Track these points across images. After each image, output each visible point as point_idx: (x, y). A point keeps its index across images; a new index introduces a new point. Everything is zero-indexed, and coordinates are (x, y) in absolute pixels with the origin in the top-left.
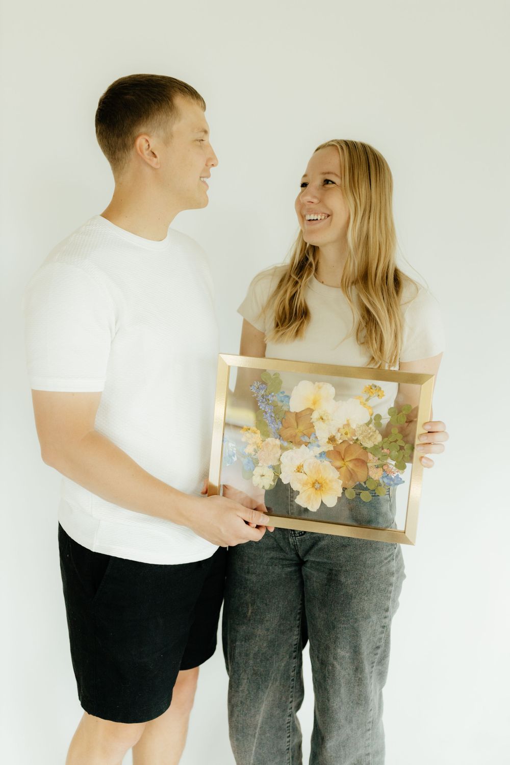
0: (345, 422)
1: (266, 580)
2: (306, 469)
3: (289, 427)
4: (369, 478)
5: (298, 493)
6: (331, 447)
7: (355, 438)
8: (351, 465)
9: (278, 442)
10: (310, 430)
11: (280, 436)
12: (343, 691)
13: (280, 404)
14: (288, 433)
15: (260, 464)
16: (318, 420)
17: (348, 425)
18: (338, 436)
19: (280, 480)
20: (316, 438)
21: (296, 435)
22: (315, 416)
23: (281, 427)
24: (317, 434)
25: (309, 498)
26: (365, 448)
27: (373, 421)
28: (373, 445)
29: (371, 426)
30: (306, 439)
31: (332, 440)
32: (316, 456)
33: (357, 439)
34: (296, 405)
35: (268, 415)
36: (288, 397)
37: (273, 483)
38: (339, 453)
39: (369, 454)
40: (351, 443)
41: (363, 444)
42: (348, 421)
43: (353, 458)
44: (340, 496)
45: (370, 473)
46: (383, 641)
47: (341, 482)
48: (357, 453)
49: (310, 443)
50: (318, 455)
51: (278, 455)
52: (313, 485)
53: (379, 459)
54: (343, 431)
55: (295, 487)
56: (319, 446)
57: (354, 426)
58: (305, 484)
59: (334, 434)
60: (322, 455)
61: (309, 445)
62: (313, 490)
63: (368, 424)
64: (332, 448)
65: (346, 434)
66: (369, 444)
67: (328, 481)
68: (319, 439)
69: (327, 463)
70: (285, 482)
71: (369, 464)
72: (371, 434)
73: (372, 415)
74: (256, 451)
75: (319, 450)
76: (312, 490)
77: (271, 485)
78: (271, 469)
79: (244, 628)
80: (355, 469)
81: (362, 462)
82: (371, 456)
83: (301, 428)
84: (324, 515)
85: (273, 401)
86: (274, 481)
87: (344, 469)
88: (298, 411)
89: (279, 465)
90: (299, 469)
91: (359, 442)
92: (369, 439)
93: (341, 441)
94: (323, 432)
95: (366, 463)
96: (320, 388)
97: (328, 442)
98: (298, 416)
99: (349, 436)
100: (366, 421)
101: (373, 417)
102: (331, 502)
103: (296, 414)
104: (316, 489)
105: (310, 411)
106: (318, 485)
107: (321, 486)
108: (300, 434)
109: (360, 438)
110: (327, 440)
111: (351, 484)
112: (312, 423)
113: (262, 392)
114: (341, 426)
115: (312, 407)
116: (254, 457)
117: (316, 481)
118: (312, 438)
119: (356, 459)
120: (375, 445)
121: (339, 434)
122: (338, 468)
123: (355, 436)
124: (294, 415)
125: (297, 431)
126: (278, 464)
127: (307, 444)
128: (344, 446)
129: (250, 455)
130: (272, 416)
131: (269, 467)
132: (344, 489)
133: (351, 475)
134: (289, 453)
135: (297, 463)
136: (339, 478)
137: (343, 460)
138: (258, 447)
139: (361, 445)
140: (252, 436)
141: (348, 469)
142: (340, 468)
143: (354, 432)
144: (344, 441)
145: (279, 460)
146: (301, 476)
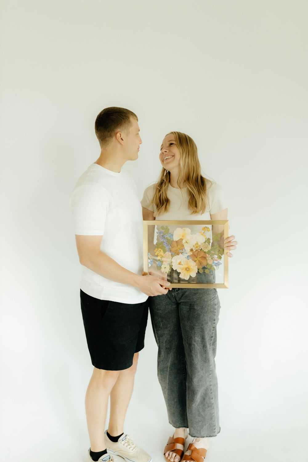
1: (166, 312)
2: (182, 263)
3: (174, 247)
4: (207, 264)
5: (180, 273)
7: (201, 248)
8: (200, 259)
9: (170, 253)
10: (182, 247)
11: (171, 251)
12: (199, 355)
13: (169, 238)
14: (174, 249)
15: (164, 263)
16: (185, 243)
17: (197, 243)
18: (194, 249)
19: (172, 269)
21: (177, 250)
22: (184, 241)
23: (171, 247)
24: (186, 249)
25: (185, 274)
26: (205, 252)
28: (208, 251)
29: (206, 243)
30: (181, 251)
31: (192, 250)
34: (176, 238)
35: (165, 243)
36: (172, 235)
38: (195, 255)
39: (207, 254)
40: (199, 251)
44: (197, 272)
45: (208, 262)
46: (214, 334)
47: (197, 267)
48: (202, 254)
49: (183, 252)
50: (187, 257)
51: (170, 259)
52: (186, 269)
53: (211, 256)
54: (196, 246)
55: (179, 271)
56: (186, 253)
57: (199, 244)
58: (182, 269)
59: (192, 248)
62: (186, 271)
63: (205, 242)
64: (192, 254)
65: (197, 247)
66: (206, 250)
67: (191, 267)
68: (186, 250)
71: (207, 258)
72: (207, 246)
73: (206, 238)
74: (161, 258)
75: (186, 255)
77: (169, 271)
78: (168, 265)
79: (160, 332)
80: (202, 261)
81: (204, 258)
83: (179, 247)
85: (167, 237)
86: (170, 269)
89: (171, 263)
90: (180, 264)
92: (206, 248)
96: (184, 230)
97: (190, 251)
99: (198, 248)
100: (204, 241)
101: (207, 240)
105: (182, 240)
106: (188, 269)
108: (179, 249)
111: (201, 267)
112: (183, 245)
113: (162, 234)
114: (194, 244)
115: (182, 238)
116: (161, 261)
117: (187, 267)
118: (184, 250)
119: (202, 257)
121: (194, 248)
124: (175, 242)
125: (177, 248)
128: (196, 252)
129: (159, 260)
132: (198, 269)
133: (200, 263)
134: (175, 257)
135: (178, 261)
136: (196, 265)
137: (197, 258)
138: (162, 256)
139: (203, 251)
140: (159, 252)
141: (199, 261)
142: (196, 261)
143: (200, 246)
144: (196, 250)
145: (171, 261)
146: (181, 266)
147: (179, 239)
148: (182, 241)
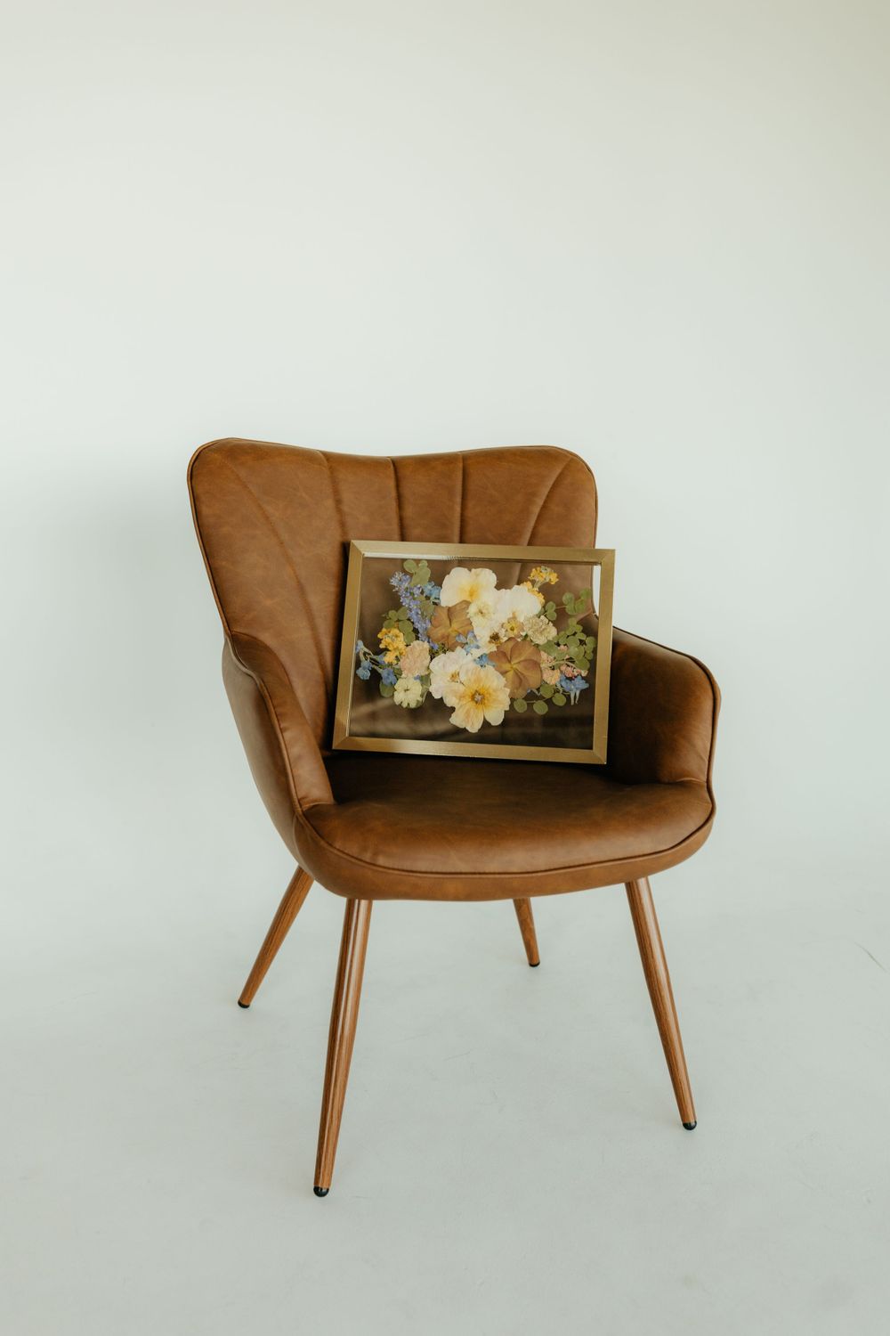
0: (511, 616)
2: (463, 677)
3: (439, 626)
4: (544, 683)
5: (453, 709)
6: (493, 648)
7: (524, 634)
9: (426, 645)
10: (467, 628)
11: (429, 637)
14: (438, 633)
15: (403, 676)
16: (476, 614)
17: (514, 618)
18: (502, 633)
19: (429, 695)
20: (475, 636)
21: (449, 634)
22: (472, 610)
23: (429, 626)
24: (476, 633)
25: (468, 713)
26: (537, 645)
27: (546, 611)
28: (546, 641)
29: (541, 618)
30: (462, 639)
31: (495, 638)
32: (475, 660)
33: (526, 636)
34: (449, 598)
35: (413, 611)
36: (439, 588)
37: (420, 699)
38: (504, 654)
39: (542, 653)
40: (519, 640)
41: (534, 640)
42: (513, 613)
43: (522, 658)
44: (508, 709)
45: (545, 677)
47: (508, 691)
48: (527, 652)
49: (466, 644)
50: (478, 659)
51: (426, 663)
52: (473, 697)
53: (555, 658)
54: (509, 627)
55: (449, 702)
56: (478, 647)
57: (521, 619)
58: (461, 697)
59: (497, 630)
60: (484, 657)
61: (467, 646)
62: (473, 703)
63: (539, 615)
64: (495, 649)
65: (512, 629)
66: (541, 640)
67: (491, 691)
68: (478, 638)
69: (490, 669)
70: (437, 696)
71: (542, 666)
72: (543, 627)
73: (544, 603)
74: (397, 658)
75: (477, 653)
76: (471, 705)
77: (418, 701)
78: (418, 681)
80: (526, 673)
81: (534, 664)
82: (544, 655)
83: (455, 626)
84: (487, 734)
85: (419, 595)
86: (422, 696)
87: (511, 674)
88: (450, 606)
89: (428, 676)
90: (454, 677)
91: (528, 639)
92: (541, 633)
93: (506, 639)
94: (482, 630)
95: (539, 665)
96: (477, 575)
97: (490, 642)
98: (450, 612)
99: (516, 632)
100: (536, 614)
102: (496, 718)
103: (449, 609)
104: (477, 702)
105: (466, 604)
106: (478, 698)
107: (483, 698)
108: (454, 634)
109: (530, 633)
110: (489, 639)
111: (521, 693)
112: (469, 619)
113: (406, 585)
114: (505, 621)
115: (469, 600)
116: (397, 667)
117: (477, 691)
118: (470, 638)
119: (525, 660)
120: (549, 641)
121: (503, 630)
122: (504, 673)
123: (524, 631)
124: (446, 611)
125: (450, 630)
126: (427, 673)
127: (463, 645)
128: (511, 644)
129: (390, 664)
130: (418, 613)
131: (416, 678)
132: (512, 700)
133: (520, 679)
134: (441, 658)
135: (452, 669)
136: (505, 686)
137: (510, 662)
138: (401, 654)
139: (532, 641)
140: (393, 640)
141: (517, 673)
142: (506, 672)
143: (521, 627)
144: (510, 639)
145: (428, 668)
146: (457, 686)
147: (458, 602)
148: (468, 608)
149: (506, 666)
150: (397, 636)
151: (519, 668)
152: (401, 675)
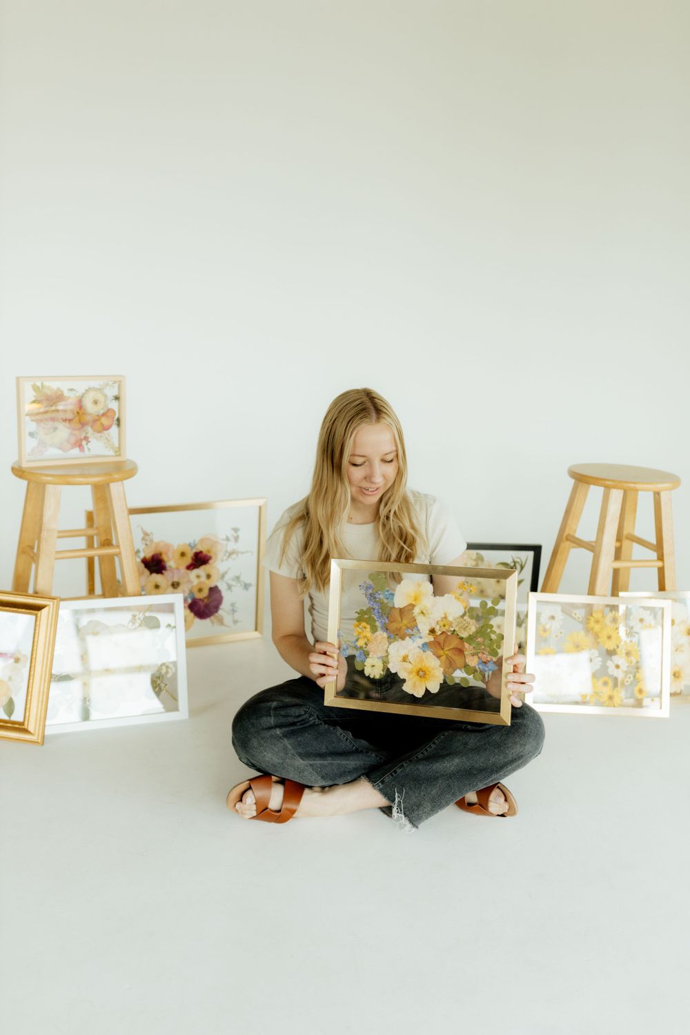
0: (444, 616)
2: (410, 658)
3: (394, 621)
4: (466, 665)
5: (404, 681)
6: (431, 638)
7: (452, 629)
9: (385, 635)
10: (413, 625)
11: (387, 629)
13: (386, 601)
14: (394, 626)
15: (370, 656)
16: (419, 614)
17: (446, 617)
18: (437, 628)
19: (388, 669)
20: (418, 630)
21: (401, 627)
22: (416, 611)
23: (387, 621)
24: (419, 627)
25: (414, 686)
26: (461, 639)
27: (468, 614)
28: (468, 635)
29: (465, 618)
30: (410, 632)
31: (432, 631)
32: (419, 647)
33: (454, 631)
34: (399, 602)
35: (376, 611)
36: (393, 595)
37: (382, 673)
38: (439, 644)
39: (466, 643)
40: (449, 634)
41: (460, 634)
42: (445, 614)
43: (451, 647)
45: (467, 660)
47: (442, 669)
48: (455, 643)
49: (413, 635)
50: (421, 646)
51: (385, 647)
52: (418, 673)
53: (474, 648)
54: (442, 624)
55: (402, 675)
56: (421, 638)
57: (450, 619)
58: (410, 673)
59: (434, 626)
60: (425, 645)
61: (413, 637)
63: (463, 616)
64: (433, 640)
65: (444, 626)
66: (464, 635)
67: (430, 669)
68: (421, 631)
69: (429, 653)
70: (393, 671)
71: (466, 653)
72: (466, 625)
73: (466, 608)
74: (366, 644)
75: (420, 642)
76: (417, 678)
77: (380, 674)
78: (380, 660)
80: (454, 657)
81: (460, 651)
82: (467, 645)
83: (405, 622)
85: (380, 599)
86: (383, 671)
87: (443, 658)
88: (401, 607)
89: (387, 656)
90: (405, 659)
91: (455, 633)
92: (465, 629)
93: (440, 632)
94: (424, 626)
95: (463, 652)
96: (420, 586)
97: (429, 634)
98: (401, 611)
99: (447, 628)
100: (461, 614)
101: (467, 610)
102: (434, 689)
103: (401, 610)
104: (421, 677)
105: (412, 606)
106: (422, 673)
107: (425, 674)
108: (404, 628)
109: (456, 629)
110: (428, 632)
111: (451, 671)
112: (414, 617)
113: (370, 591)
114: (439, 619)
115: (414, 603)
116: (366, 650)
117: (420, 669)
118: (415, 630)
119: (454, 648)
120: (470, 635)
121: (438, 626)
122: (439, 657)
123: (452, 627)
124: (398, 611)
125: (401, 625)
127: (411, 636)
128: (443, 637)
129: (361, 647)
130: (379, 612)
131: (378, 658)
132: (445, 676)
133: (451, 663)
134: (396, 644)
135: (403, 653)
136: (440, 666)
137: (443, 649)
138: (368, 640)
139: (458, 635)
140: (362, 631)
141: (447, 657)
142: (441, 656)
143: (451, 624)
144: (443, 633)
145: (387, 651)
146: (407, 665)
147: (406, 605)
148: (413, 609)
149: (441, 652)
150: (365, 628)
151: (449, 653)
152: (368, 655)
